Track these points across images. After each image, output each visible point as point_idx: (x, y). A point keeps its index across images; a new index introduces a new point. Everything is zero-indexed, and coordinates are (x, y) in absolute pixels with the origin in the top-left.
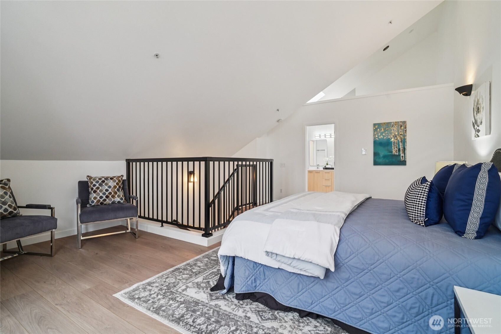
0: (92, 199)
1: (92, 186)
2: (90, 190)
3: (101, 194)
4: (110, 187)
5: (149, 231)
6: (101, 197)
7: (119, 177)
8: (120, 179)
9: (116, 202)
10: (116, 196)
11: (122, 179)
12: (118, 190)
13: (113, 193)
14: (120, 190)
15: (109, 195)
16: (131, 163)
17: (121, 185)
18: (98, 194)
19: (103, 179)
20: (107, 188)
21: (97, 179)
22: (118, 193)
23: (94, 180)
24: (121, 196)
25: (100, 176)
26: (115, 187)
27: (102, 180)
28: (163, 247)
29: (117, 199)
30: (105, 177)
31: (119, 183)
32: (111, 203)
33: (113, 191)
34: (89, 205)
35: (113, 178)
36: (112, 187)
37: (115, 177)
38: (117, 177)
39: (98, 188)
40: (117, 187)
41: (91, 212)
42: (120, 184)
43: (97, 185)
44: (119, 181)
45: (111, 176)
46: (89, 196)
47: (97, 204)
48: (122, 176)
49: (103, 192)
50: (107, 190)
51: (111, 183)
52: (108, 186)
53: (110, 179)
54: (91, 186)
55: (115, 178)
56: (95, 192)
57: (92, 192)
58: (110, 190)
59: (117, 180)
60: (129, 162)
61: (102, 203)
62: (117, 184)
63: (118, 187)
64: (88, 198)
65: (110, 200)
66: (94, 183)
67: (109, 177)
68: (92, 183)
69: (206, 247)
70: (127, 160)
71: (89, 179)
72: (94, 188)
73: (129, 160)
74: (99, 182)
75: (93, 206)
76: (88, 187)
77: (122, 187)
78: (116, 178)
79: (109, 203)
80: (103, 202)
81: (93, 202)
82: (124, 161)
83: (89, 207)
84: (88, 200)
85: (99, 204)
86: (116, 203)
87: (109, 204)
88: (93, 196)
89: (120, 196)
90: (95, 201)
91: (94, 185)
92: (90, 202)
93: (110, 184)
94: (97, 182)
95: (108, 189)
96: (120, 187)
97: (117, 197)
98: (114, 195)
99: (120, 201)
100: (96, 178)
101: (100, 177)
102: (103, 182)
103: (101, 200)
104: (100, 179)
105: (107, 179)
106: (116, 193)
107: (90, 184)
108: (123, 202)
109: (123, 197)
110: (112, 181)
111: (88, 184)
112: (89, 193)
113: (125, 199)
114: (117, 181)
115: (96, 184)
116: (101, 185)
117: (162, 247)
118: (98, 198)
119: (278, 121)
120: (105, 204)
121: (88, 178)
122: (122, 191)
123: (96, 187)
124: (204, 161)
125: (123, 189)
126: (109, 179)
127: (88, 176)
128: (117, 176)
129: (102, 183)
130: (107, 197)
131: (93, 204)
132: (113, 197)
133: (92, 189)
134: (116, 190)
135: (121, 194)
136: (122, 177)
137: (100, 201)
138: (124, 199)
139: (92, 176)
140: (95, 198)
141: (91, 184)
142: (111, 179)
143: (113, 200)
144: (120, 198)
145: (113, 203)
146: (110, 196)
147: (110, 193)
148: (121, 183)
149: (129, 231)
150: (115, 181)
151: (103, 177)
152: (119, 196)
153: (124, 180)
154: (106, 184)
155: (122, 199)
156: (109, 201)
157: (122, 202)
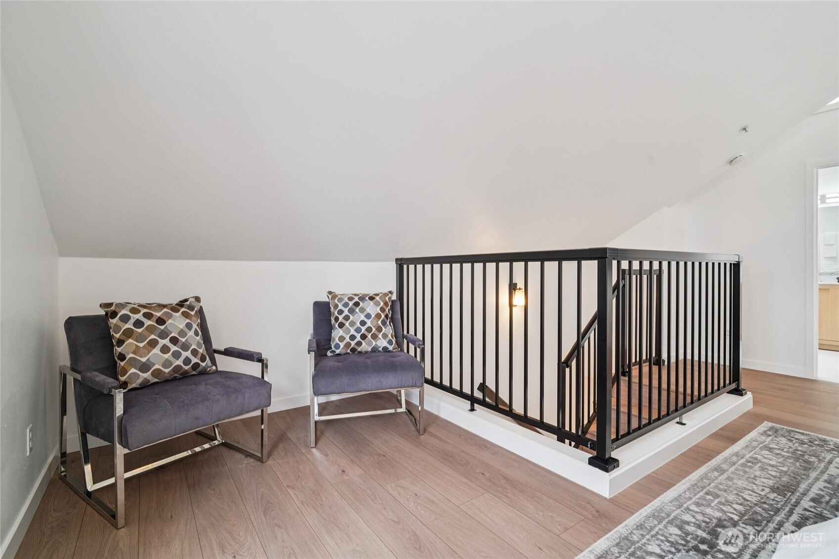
0: (337, 340)
1: (336, 313)
2: (333, 321)
3: (353, 332)
4: (368, 316)
5: (444, 415)
6: (353, 337)
7: (386, 295)
8: (387, 299)
9: (381, 349)
10: (380, 336)
11: (390, 298)
12: (384, 323)
13: (374, 329)
14: (388, 323)
15: (366, 333)
16: (405, 267)
17: (389, 313)
18: (348, 331)
19: (356, 299)
20: (362, 317)
21: (346, 300)
22: (384, 329)
23: (340, 300)
24: (390, 336)
25: (350, 292)
26: (378, 316)
27: (354, 301)
28: (487, 475)
29: (382, 343)
30: (360, 295)
31: (385, 307)
32: (370, 349)
33: (374, 325)
34: (330, 352)
35: (374, 296)
36: (373, 316)
37: (377, 295)
38: (381, 295)
39: (347, 318)
40: (381, 316)
41: (334, 372)
42: (387, 310)
43: (346, 312)
44: (386, 304)
45: (371, 293)
46: (331, 333)
47: (344, 352)
48: (391, 292)
49: (355, 327)
50: (363, 323)
51: (372, 308)
52: (365, 313)
53: (369, 298)
54: (334, 313)
55: (377, 298)
56: (341, 325)
57: (337, 326)
58: (369, 323)
59: (381, 302)
60: (401, 263)
61: (353, 350)
62: (382, 310)
63: (383, 316)
64: (329, 339)
65: (369, 344)
66: (340, 307)
67: (366, 295)
68: (336, 306)
69: (606, 499)
70: (397, 260)
71: (332, 299)
72: (341, 318)
73: (401, 259)
74: (348, 304)
75: (338, 354)
76: (330, 314)
77: (390, 316)
78: (379, 298)
79: (367, 350)
80: (356, 347)
81: (337, 346)
82: (392, 262)
83: (331, 356)
84: (330, 340)
85: (349, 351)
86: (380, 351)
87: (366, 352)
88: (337, 333)
89: (388, 336)
90: (342, 345)
91: (340, 312)
92: (333, 347)
93: (368, 310)
94: (346, 305)
95: (366, 320)
96: (387, 316)
97: (381, 338)
98: (377, 333)
99: (388, 346)
100: (342, 297)
101: (350, 296)
102: (357, 304)
103: (353, 343)
104: (350, 299)
105: (362, 298)
106: (379, 329)
107: (332, 308)
108: (393, 349)
109: (393, 338)
110: (371, 303)
111: (330, 308)
112: (331, 328)
113: (397, 342)
114: (382, 304)
115: (343, 309)
116: (352, 311)
117: (483, 474)
118: (348, 339)
119: (731, 161)
120: (360, 352)
121: (330, 297)
122: (392, 324)
123: (343, 315)
124: (594, 259)
125: (393, 320)
126: (367, 298)
127: (330, 293)
128: (381, 293)
129: (354, 307)
130: (364, 337)
131: (338, 352)
132: (375, 337)
133: (337, 319)
134: (380, 322)
135: (389, 330)
136: (390, 295)
137: (350, 344)
138: (394, 342)
139: (337, 293)
140: (342, 339)
141: (334, 308)
142: (371, 298)
143: (374, 343)
144: (388, 339)
145: (375, 350)
146: (369, 336)
147: (369, 330)
148: (389, 307)
149: (403, 409)
150: (377, 304)
151: (356, 295)
152: (385, 336)
153: (393, 302)
154: (362, 310)
155: (390, 342)
156: (367, 346)
157: (391, 348)
